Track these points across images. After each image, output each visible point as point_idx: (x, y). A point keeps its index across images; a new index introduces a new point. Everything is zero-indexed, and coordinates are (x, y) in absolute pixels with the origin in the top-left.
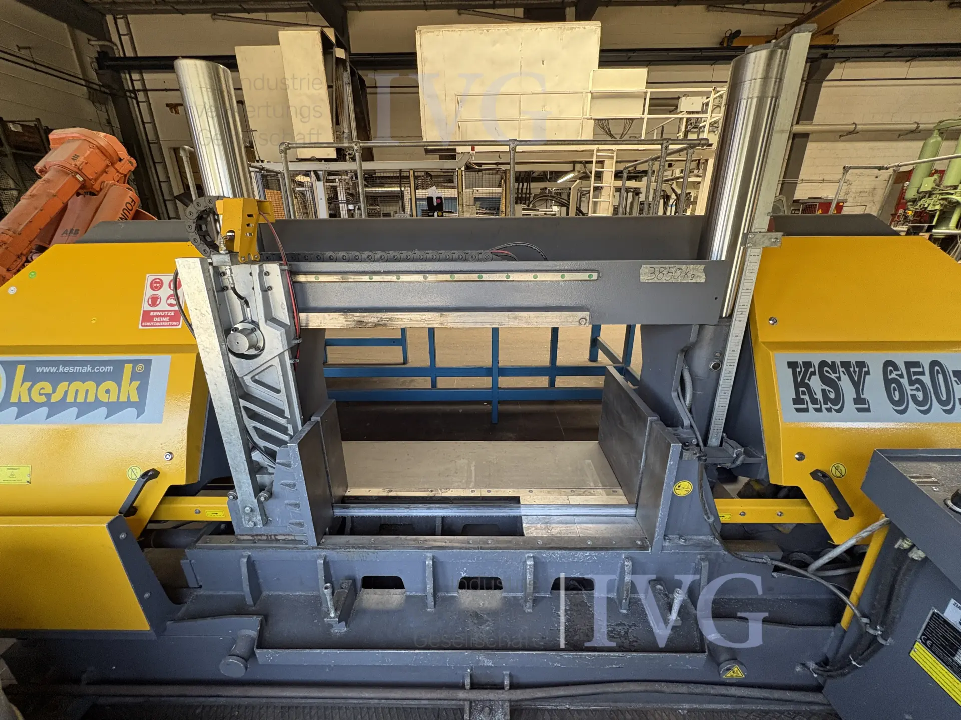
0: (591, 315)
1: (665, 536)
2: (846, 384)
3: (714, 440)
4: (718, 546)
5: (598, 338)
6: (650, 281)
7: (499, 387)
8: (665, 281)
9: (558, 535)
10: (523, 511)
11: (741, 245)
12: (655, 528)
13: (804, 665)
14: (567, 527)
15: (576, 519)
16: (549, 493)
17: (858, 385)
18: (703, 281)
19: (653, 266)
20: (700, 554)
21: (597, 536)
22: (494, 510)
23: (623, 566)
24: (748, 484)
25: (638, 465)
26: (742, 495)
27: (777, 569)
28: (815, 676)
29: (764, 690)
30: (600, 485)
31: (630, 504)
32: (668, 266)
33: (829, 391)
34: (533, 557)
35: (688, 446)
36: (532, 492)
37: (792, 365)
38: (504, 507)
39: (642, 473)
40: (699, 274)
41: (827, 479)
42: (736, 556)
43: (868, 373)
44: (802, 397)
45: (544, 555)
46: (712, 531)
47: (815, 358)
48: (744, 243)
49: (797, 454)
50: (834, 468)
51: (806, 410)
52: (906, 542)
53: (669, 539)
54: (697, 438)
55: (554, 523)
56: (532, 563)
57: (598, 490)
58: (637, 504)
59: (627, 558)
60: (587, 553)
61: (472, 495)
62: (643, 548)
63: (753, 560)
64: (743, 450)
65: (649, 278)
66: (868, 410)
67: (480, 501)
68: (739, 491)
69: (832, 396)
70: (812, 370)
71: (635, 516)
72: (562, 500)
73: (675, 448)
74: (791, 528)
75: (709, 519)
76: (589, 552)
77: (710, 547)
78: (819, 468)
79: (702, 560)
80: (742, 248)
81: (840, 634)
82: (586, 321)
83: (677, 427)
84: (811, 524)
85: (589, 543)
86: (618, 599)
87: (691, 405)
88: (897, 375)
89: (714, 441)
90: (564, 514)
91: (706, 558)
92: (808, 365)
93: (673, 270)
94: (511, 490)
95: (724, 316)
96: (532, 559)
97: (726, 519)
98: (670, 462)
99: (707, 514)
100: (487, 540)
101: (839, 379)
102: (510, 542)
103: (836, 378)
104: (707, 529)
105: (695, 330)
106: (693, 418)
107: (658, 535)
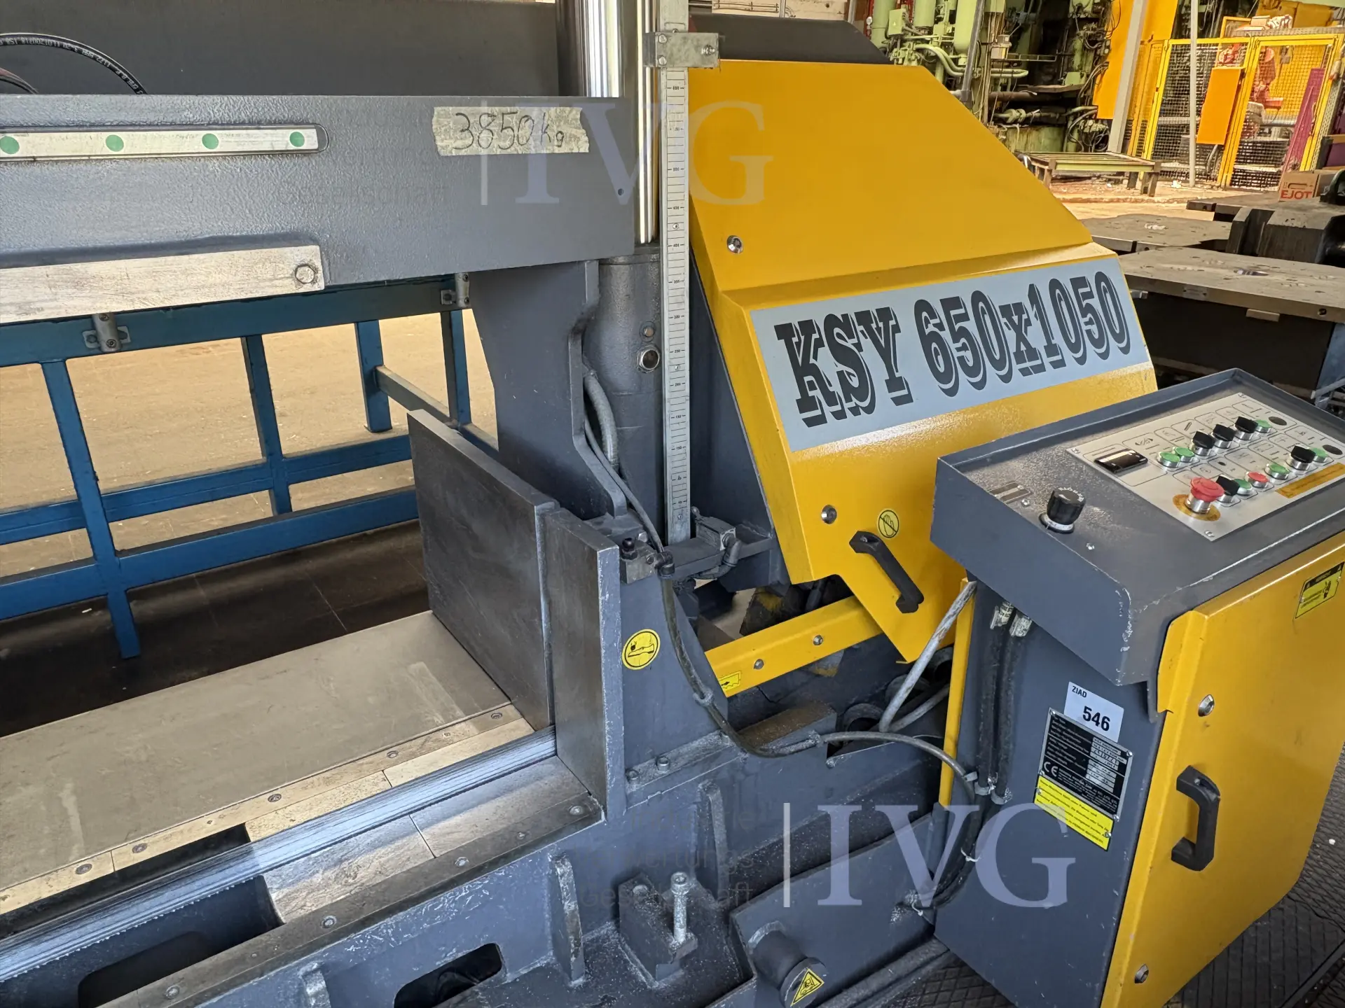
0: (325, 254)
1: (627, 770)
2: (870, 356)
3: (678, 527)
4: (730, 748)
5: (380, 369)
6: (463, 153)
7: (118, 547)
8: (499, 152)
9: (380, 879)
10: (262, 859)
11: (645, 62)
12: (603, 760)
13: (901, 904)
14: (398, 848)
15: (418, 818)
16: (328, 782)
17: (887, 353)
18: (584, 148)
19: (463, 110)
20: (704, 778)
21: (479, 836)
22: (168, 894)
23: (554, 879)
24: (754, 603)
25: (534, 629)
26: (747, 630)
27: (833, 750)
28: (921, 914)
29: (854, 988)
30: (459, 712)
31: (537, 731)
32: (497, 108)
33: (849, 374)
34: (322, 968)
35: (632, 547)
36: (279, 796)
37: (784, 332)
38: (202, 871)
39: (549, 646)
40: (574, 131)
41: (876, 544)
42: (766, 754)
43: (897, 329)
44: (811, 393)
45: (352, 948)
46: (715, 722)
47: (816, 310)
48: (650, 56)
49: (824, 510)
50: (881, 521)
51: (821, 420)
52: (1003, 611)
53: (637, 774)
54: (646, 529)
55: (360, 854)
56: (321, 985)
57: (457, 726)
58: (553, 723)
59: (559, 858)
60: (464, 889)
61: (84, 879)
62: (589, 817)
63: (792, 749)
64: (733, 531)
65: (459, 143)
66: (908, 399)
67: (115, 886)
68: (741, 623)
69: (855, 382)
70: (815, 336)
71: (556, 753)
72: (371, 784)
73: (607, 556)
74: (837, 661)
75: (703, 697)
76: (466, 885)
77: (716, 757)
78: (861, 529)
79: (709, 789)
80: (648, 70)
81: (941, 820)
82: (315, 271)
83: (600, 514)
84: (865, 642)
85: (462, 863)
86: (559, 960)
87: (619, 456)
88: (935, 325)
89: (679, 530)
90: (381, 818)
91: (715, 782)
92: (807, 326)
93: (512, 120)
94: (212, 817)
95: (643, 241)
96: (319, 973)
97: (733, 685)
98: (604, 594)
99: (697, 689)
100: (163, 988)
101: (859, 346)
102: (241, 960)
103: (854, 344)
104: (704, 722)
105: (591, 271)
106: (627, 484)
107: (612, 776)
